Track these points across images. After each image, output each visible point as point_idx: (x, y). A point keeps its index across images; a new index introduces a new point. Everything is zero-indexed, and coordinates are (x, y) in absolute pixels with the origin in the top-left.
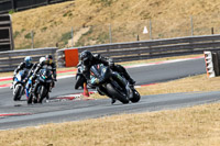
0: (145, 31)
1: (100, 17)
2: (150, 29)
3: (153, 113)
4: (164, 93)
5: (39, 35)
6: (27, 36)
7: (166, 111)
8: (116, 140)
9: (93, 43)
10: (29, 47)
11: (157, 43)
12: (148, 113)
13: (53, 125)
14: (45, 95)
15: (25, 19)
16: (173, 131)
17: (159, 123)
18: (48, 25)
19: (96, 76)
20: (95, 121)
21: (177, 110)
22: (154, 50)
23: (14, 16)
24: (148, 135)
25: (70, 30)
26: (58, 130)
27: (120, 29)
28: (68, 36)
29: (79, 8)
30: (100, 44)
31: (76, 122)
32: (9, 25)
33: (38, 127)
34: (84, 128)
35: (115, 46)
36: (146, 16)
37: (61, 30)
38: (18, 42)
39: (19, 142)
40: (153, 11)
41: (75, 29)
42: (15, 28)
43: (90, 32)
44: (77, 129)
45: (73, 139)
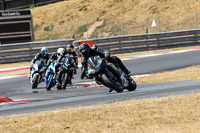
0: (154, 24)
1: (113, 11)
2: (158, 22)
3: (161, 99)
4: (170, 80)
5: (57, 28)
6: (46, 29)
7: (173, 97)
8: (127, 123)
9: (106, 35)
10: (48, 39)
11: (165, 35)
12: (157, 99)
13: (70, 110)
14: (68, 82)
15: (45, 13)
16: (179, 115)
17: (166, 108)
18: (65, 19)
19: (92, 68)
20: (108, 106)
21: (182, 96)
22: (162, 41)
23: (35, 11)
24: (155, 119)
25: (86, 23)
26: (74, 114)
27: (130, 23)
28: (84, 29)
29: (94, 4)
30: (113, 36)
31: (91, 107)
32: (30, 19)
33: (55, 112)
34: (98, 113)
35: (126, 38)
36: (155, 11)
37: (77, 23)
38: (38, 34)
39: (39, 125)
40: (161, 6)
41: (90, 22)
42: (36, 21)
43: (104, 25)
44: (92, 113)
45: (88, 122)
